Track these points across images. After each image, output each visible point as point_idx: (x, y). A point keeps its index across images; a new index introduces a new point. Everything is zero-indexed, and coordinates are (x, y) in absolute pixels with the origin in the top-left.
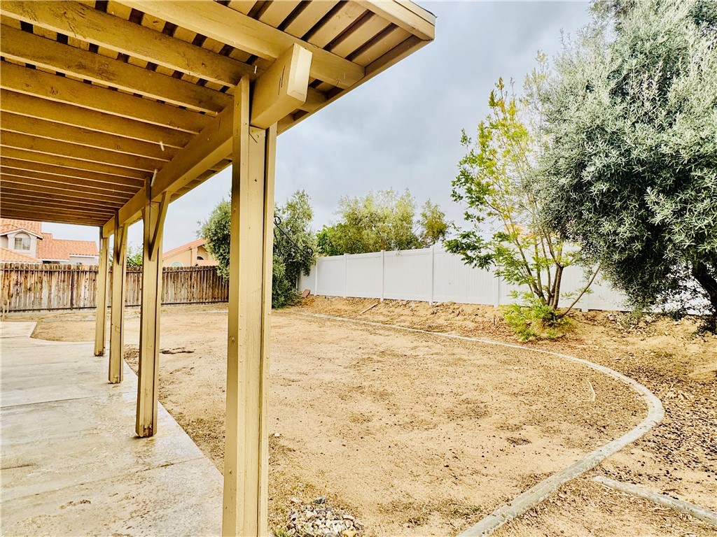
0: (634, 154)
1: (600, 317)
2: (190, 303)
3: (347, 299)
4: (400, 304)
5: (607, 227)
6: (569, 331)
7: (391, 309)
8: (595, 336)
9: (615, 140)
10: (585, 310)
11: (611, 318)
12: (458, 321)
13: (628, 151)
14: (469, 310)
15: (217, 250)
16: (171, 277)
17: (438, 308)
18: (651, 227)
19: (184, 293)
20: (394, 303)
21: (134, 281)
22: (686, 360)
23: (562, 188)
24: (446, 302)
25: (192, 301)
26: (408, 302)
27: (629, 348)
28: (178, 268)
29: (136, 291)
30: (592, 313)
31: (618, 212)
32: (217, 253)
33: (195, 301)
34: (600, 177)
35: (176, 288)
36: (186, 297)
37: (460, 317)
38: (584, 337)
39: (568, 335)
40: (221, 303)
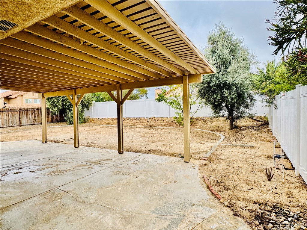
0: (221, 81)
1: (199, 119)
2: (35, 124)
3: (109, 118)
4: (134, 119)
5: (215, 96)
6: (193, 123)
7: (130, 121)
8: (200, 124)
9: (217, 78)
10: (195, 117)
11: (202, 119)
12: (158, 123)
13: (220, 81)
14: (160, 119)
15: (50, 100)
16: (25, 113)
17: (149, 120)
18: (223, 97)
19: (31, 120)
20: (131, 119)
21: (6, 115)
22: (222, 127)
23: (205, 87)
24: (151, 117)
25: (35, 123)
26: (137, 118)
27: (209, 126)
28: (28, 109)
29: (8, 120)
30: (197, 118)
31: (216, 93)
32: (50, 101)
33: (37, 123)
34: (214, 86)
35: (27, 117)
36: (32, 122)
37: (158, 122)
38: (197, 124)
39: (193, 124)
40: (49, 124)
